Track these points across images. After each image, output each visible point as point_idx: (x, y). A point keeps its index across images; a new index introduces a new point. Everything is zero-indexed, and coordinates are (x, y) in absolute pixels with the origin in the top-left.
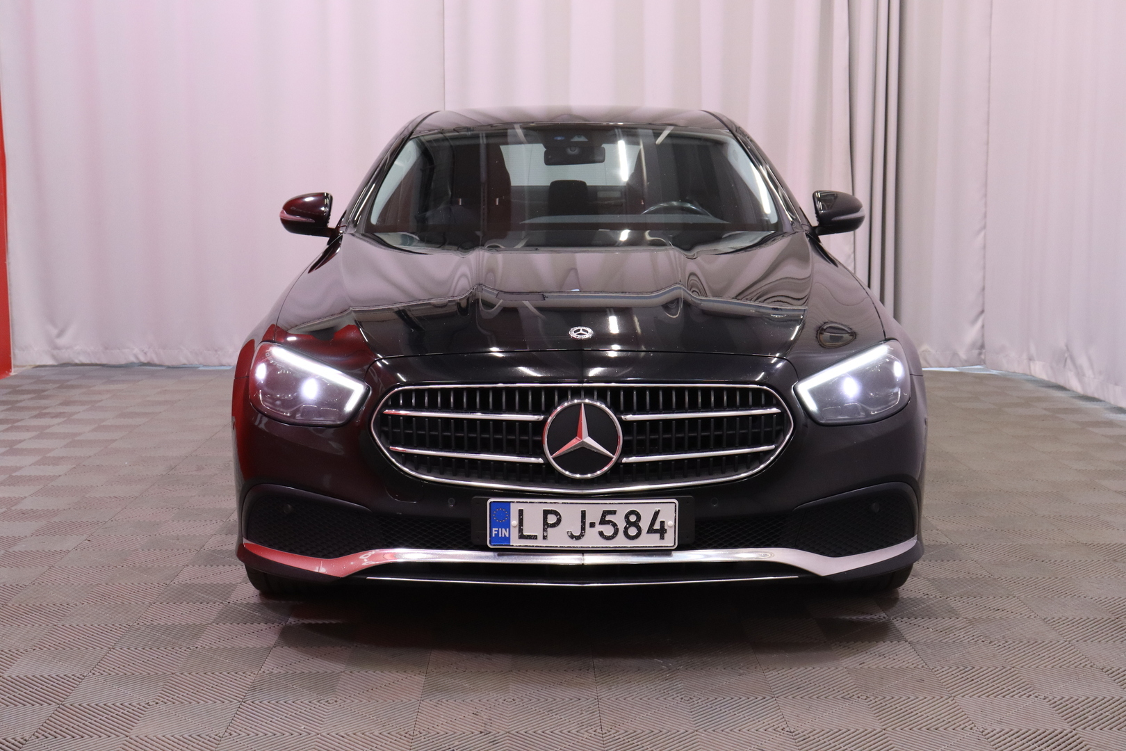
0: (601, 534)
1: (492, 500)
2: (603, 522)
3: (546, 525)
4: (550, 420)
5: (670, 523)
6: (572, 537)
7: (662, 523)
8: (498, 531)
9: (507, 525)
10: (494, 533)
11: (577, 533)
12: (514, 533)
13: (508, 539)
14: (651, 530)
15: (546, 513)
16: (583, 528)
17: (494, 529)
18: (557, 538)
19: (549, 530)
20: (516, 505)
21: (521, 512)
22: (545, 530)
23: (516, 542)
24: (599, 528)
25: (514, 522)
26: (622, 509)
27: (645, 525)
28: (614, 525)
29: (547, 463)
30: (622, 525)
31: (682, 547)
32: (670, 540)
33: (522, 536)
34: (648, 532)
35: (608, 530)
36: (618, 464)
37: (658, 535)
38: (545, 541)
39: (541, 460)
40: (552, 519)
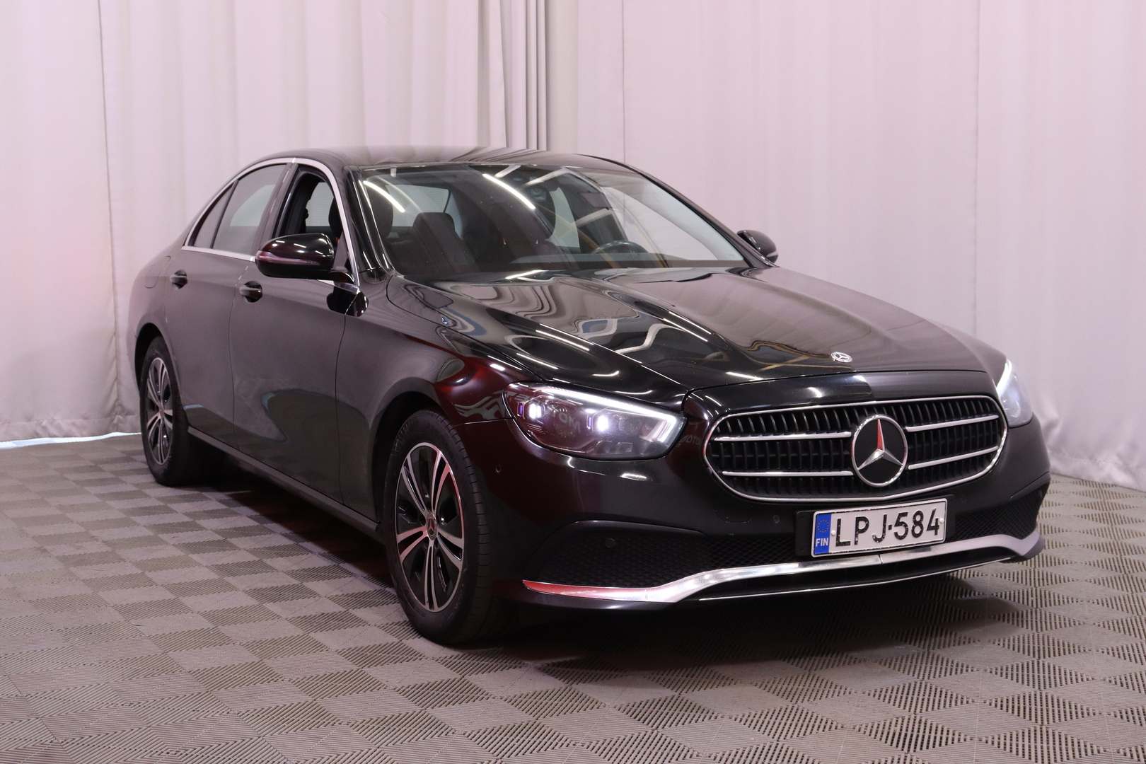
0: (896, 534)
1: (817, 513)
2: (898, 524)
3: (858, 531)
4: (856, 436)
5: (942, 520)
6: (876, 540)
7: (937, 520)
8: (820, 541)
9: (827, 535)
10: (817, 543)
11: (879, 537)
12: (833, 540)
13: (826, 548)
14: (930, 528)
15: (858, 520)
16: (884, 532)
17: (817, 540)
18: (866, 543)
19: (860, 535)
20: (836, 515)
21: (839, 521)
22: (856, 536)
23: (834, 550)
24: (895, 529)
25: (833, 532)
26: (911, 509)
27: (925, 523)
28: (906, 526)
29: (855, 475)
30: (910, 524)
31: (949, 539)
32: (941, 535)
33: (839, 544)
34: (928, 530)
35: (901, 531)
36: (905, 471)
37: (933, 531)
38: (856, 546)
39: (849, 473)
40: (862, 525)
